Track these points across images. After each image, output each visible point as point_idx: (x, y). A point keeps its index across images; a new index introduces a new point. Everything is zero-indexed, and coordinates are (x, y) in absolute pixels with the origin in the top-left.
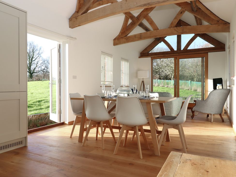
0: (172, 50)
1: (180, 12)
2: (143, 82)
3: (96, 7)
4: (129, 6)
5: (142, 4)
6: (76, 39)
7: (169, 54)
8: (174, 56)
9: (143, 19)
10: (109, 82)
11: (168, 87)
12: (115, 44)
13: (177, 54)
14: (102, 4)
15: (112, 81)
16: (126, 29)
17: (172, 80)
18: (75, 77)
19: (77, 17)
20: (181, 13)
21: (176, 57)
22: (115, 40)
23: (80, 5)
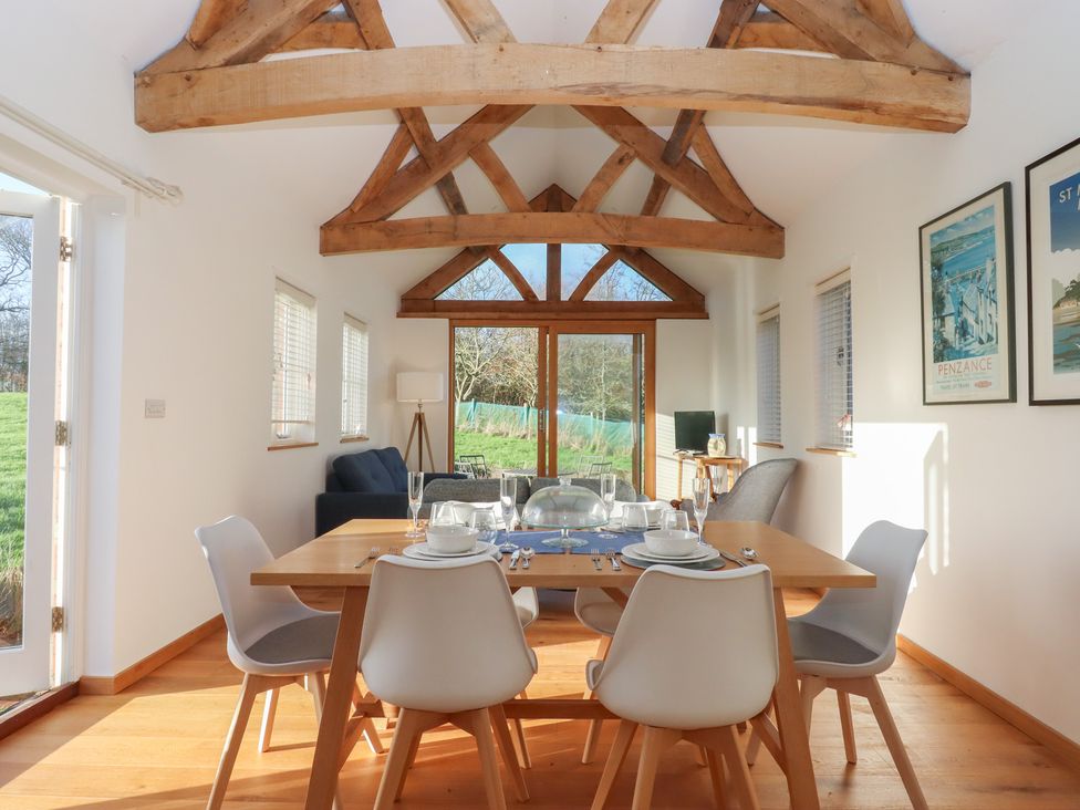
0: (532, 299)
1: (617, 160)
2: (419, 418)
3: (297, 49)
4: (514, 77)
5: (580, 82)
6: (181, 193)
7: (518, 311)
8: (539, 322)
9: (465, 159)
10: (300, 422)
12: (327, 248)
13: (553, 316)
14: (329, 44)
15: (313, 420)
16: (385, 188)
18: (154, 409)
19: (195, 74)
20: (621, 161)
21: (548, 327)
22: (327, 227)
23: (223, 11)
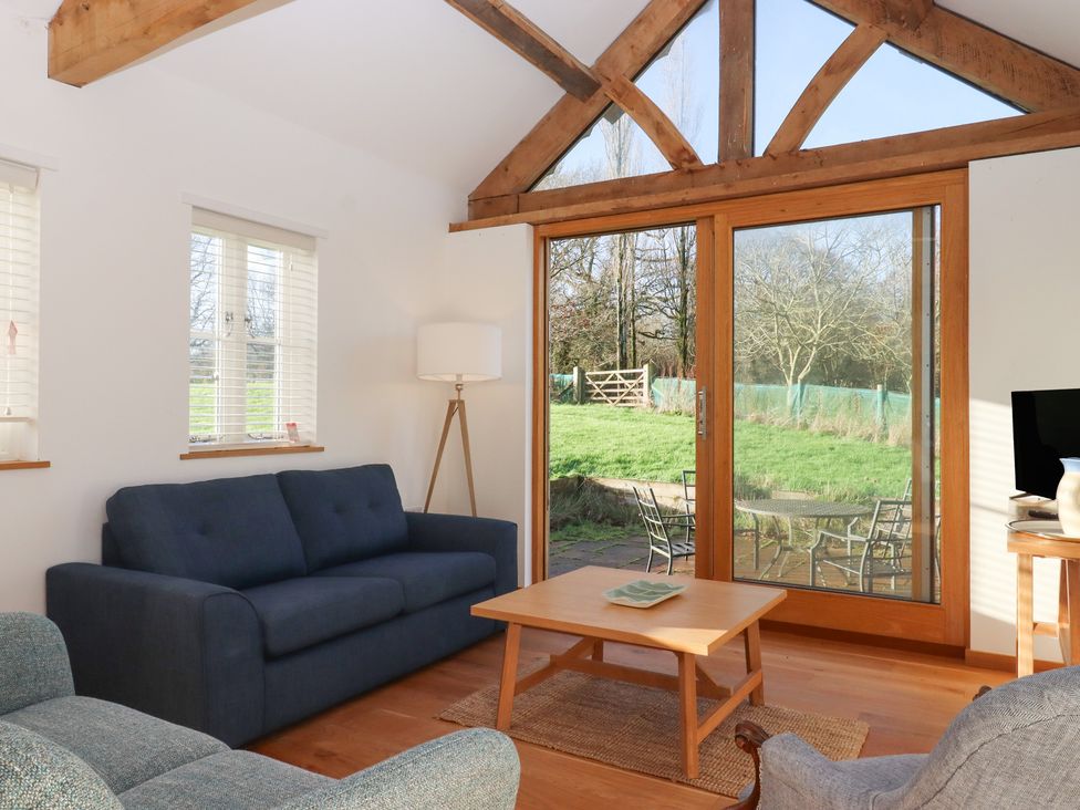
0: (686, 165)
11: (759, 420)
17: (790, 382)
21: (712, 217)
22: (57, 19)
